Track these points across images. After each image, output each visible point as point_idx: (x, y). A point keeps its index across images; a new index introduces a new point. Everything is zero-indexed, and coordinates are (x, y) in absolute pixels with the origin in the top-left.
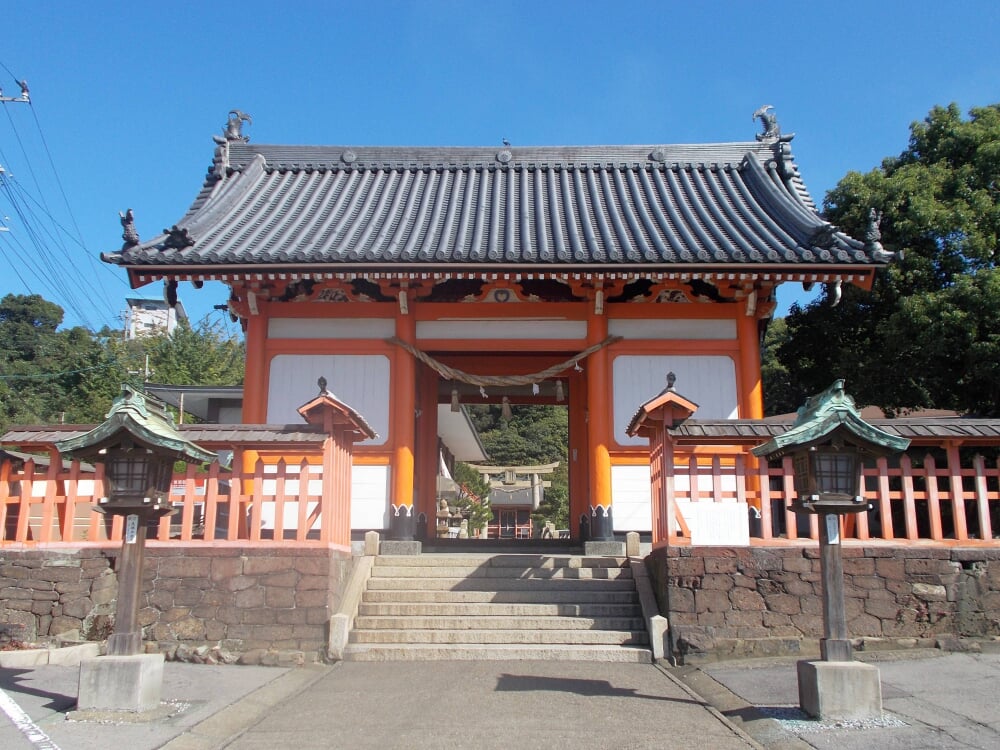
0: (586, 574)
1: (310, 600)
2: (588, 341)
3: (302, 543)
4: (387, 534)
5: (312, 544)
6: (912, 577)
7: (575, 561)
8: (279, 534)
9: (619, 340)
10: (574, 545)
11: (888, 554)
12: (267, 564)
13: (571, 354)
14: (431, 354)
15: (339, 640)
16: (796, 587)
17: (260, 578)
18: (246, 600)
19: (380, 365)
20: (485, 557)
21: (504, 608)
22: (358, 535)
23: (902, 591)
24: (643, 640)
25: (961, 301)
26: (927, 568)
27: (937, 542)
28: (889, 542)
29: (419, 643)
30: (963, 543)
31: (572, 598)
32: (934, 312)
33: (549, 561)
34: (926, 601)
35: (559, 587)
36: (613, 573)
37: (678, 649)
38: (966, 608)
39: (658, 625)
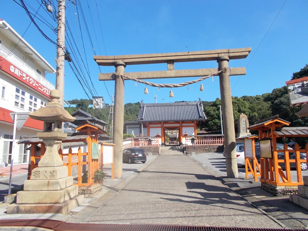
0: (180, 148)
1: (158, 150)
2: (180, 126)
3: (156, 146)
4: (162, 145)
5: (157, 146)
6: (205, 147)
7: (179, 147)
8: (159, 145)
9: (183, 126)
10: (179, 145)
11: (203, 146)
12: (154, 148)
13: (178, 127)
14: (165, 128)
15: (160, 153)
16: (196, 148)
17: (153, 149)
18: (152, 150)
19: (160, 129)
20: (171, 147)
21: (173, 151)
22: (160, 145)
23: (204, 148)
24: (184, 153)
25: (213, 123)
26: (206, 147)
27: (207, 144)
28: (203, 145)
29: (166, 153)
30: (209, 145)
31: (178, 150)
32: (211, 123)
33: (177, 147)
34: (206, 149)
35: (177, 149)
36: (182, 148)
37: (186, 153)
38: (209, 149)
39: (185, 151)
